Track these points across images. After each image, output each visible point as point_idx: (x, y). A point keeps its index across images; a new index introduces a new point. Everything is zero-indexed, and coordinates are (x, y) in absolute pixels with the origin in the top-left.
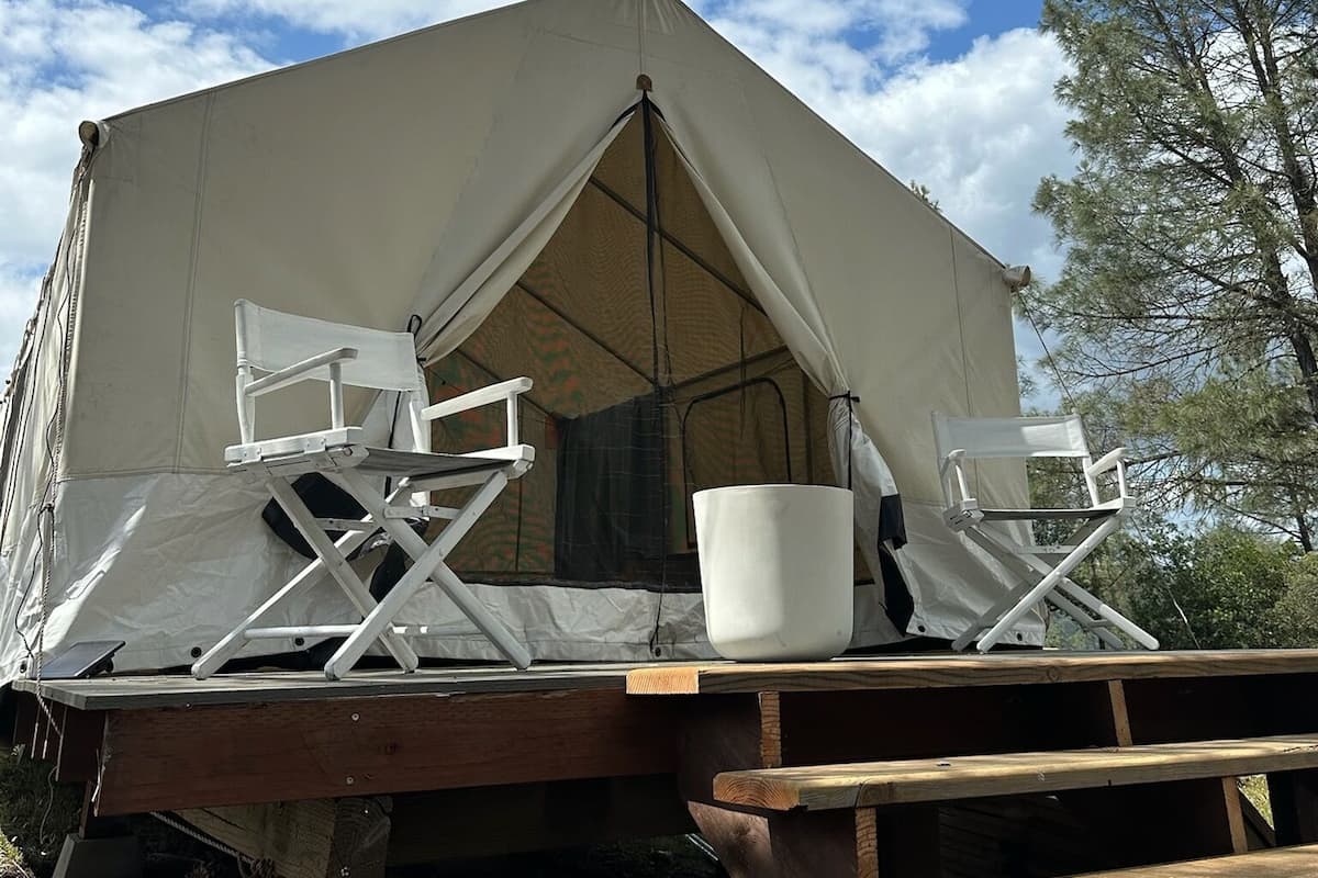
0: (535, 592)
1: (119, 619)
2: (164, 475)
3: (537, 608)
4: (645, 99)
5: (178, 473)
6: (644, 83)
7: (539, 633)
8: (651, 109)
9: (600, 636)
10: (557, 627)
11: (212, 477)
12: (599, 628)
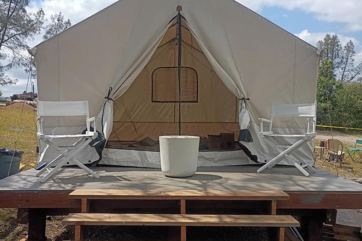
0: (144, 152)
1: (53, 156)
2: (56, 128)
3: (144, 155)
4: (179, 14)
5: (60, 127)
6: (179, 8)
7: (144, 161)
8: (181, 17)
9: (158, 163)
10: (148, 160)
11: (68, 127)
12: (158, 161)
